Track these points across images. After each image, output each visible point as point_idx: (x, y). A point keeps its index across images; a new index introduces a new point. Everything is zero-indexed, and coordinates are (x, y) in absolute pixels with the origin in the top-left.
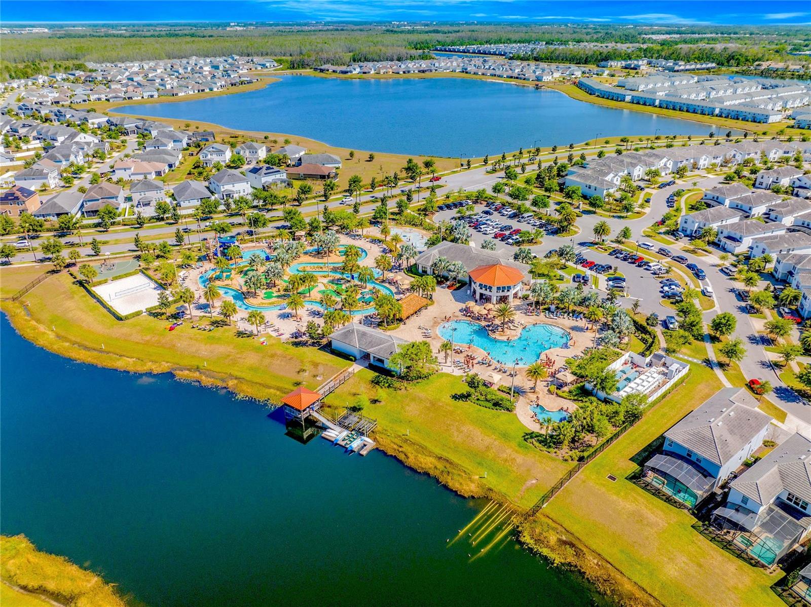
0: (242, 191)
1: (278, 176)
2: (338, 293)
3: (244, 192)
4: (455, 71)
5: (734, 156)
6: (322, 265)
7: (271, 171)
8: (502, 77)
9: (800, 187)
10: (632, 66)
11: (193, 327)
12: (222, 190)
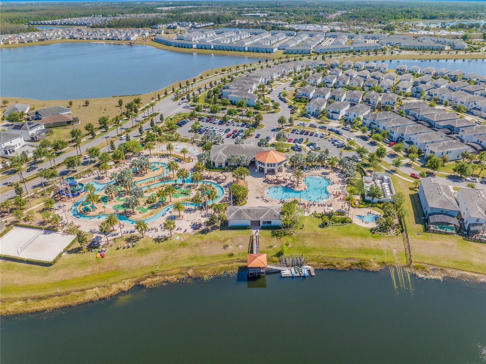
0: (18, 145)
1: (39, 128)
2: (185, 193)
3: (20, 145)
4: (65, 38)
5: (284, 72)
6: (151, 180)
7: (33, 125)
8: (102, 39)
9: (327, 83)
10: (172, 27)
11: (118, 249)
12: (3, 147)
